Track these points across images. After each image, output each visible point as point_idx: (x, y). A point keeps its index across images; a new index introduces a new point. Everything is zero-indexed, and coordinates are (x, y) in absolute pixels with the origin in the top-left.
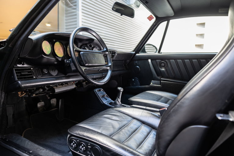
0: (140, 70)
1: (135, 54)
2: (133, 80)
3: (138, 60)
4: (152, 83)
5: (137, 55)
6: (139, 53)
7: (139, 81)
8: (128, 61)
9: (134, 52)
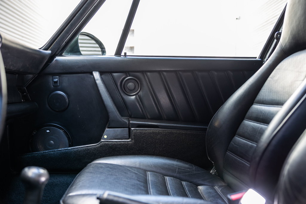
0: (67, 100)
1: (52, 56)
2: (48, 131)
3: (59, 74)
4: (105, 137)
5: (58, 58)
6: (61, 55)
7: (65, 132)
8: (31, 76)
9: (49, 52)
